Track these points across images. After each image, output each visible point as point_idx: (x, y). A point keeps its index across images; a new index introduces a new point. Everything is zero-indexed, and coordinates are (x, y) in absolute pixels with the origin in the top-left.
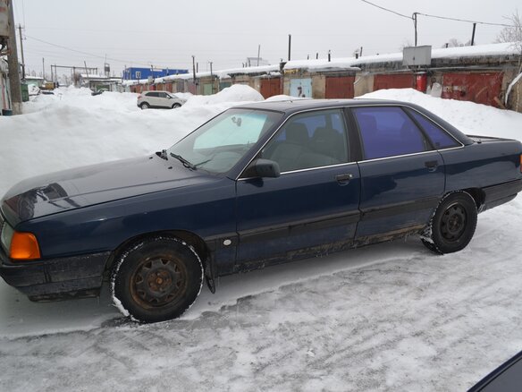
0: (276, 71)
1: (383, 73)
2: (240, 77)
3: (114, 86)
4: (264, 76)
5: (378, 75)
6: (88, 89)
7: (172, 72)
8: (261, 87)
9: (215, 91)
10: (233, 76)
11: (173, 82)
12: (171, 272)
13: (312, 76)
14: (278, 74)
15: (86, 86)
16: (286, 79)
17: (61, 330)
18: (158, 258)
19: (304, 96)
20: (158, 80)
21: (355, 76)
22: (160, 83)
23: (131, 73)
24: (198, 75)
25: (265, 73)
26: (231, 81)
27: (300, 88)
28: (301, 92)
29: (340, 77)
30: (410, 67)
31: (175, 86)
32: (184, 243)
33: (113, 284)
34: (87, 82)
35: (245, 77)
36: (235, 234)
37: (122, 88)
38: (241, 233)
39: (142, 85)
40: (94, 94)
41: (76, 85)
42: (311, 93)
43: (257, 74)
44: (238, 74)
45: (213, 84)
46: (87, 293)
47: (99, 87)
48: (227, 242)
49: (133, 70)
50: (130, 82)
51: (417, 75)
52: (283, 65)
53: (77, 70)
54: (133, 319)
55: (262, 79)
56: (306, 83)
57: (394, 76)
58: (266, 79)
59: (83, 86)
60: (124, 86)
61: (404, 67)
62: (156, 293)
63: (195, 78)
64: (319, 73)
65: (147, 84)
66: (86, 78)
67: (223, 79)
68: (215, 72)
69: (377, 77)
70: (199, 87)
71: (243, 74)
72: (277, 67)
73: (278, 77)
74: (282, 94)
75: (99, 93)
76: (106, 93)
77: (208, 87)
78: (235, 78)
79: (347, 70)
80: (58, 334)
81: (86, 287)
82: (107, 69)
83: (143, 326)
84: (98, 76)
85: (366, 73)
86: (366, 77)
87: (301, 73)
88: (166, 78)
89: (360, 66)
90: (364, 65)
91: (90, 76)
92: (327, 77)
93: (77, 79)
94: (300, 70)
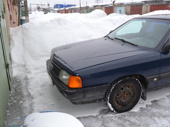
0: (111, 4)
1: (154, 4)
2: (97, 7)
3: (51, 11)
4: (107, 6)
5: (152, 5)
6: (43, 12)
7: (72, 5)
8: (105, 10)
9: (88, 12)
10: (95, 6)
11: (72, 9)
12: (130, 92)
13: (125, 6)
14: (112, 5)
15: (42, 11)
16: (115, 7)
17: (84, 115)
18: (126, 86)
19: (122, 13)
20: (67, 8)
21: (142, 6)
22: (68, 10)
23: (56, 6)
24: (82, 6)
25: (107, 5)
26: (94, 8)
27: (120, 11)
28: (120, 12)
29: (136, 6)
30: (166, 2)
31: (73, 11)
32: (137, 80)
33: (109, 97)
34: (42, 9)
35: (99, 7)
36: (158, 76)
37: (54, 12)
38: (161, 75)
39: (61, 10)
40: (45, 14)
41: (38, 10)
42: (124, 12)
43: (103, 6)
44: (97, 6)
45: (87, 10)
46: (97, 101)
47: (46, 11)
48: (155, 79)
49: (57, 5)
50: (57, 9)
51: (168, 5)
52: (114, 2)
53: (39, 6)
54: (115, 112)
55: (106, 7)
56: (123, 9)
57: (158, 5)
58: (107, 7)
59: (41, 11)
60: (55, 11)
61: (163, 2)
62: (123, 101)
63: (80, 7)
64: (128, 5)
65: (63, 10)
66: (41, 8)
67: (91, 8)
68: (88, 5)
69: (151, 6)
70: (82, 11)
71: (99, 6)
72: (112, 3)
73: (112, 7)
74: (113, 13)
75: (46, 13)
76: (49, 13)
77: (85, 11)
78: (95, 7)
79: (140, 4)
80: (84, 117)
81: (97, 99)
82: (49, 5)
83: (118, 114)
84: (45, 7)
85: (147, 5)
86: (147, 6)
87: (121, 5)
88: (70, 7)
89: (145, 2)
90: (147, 1)
91: (43, 7)
92: (131, 6)
93: (39, 8)
94: (121, 4)
